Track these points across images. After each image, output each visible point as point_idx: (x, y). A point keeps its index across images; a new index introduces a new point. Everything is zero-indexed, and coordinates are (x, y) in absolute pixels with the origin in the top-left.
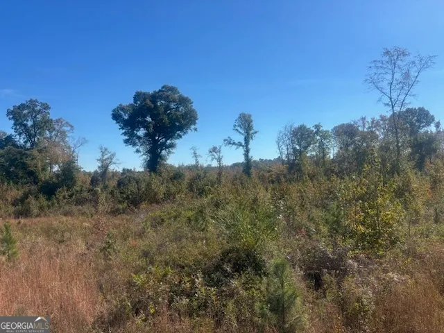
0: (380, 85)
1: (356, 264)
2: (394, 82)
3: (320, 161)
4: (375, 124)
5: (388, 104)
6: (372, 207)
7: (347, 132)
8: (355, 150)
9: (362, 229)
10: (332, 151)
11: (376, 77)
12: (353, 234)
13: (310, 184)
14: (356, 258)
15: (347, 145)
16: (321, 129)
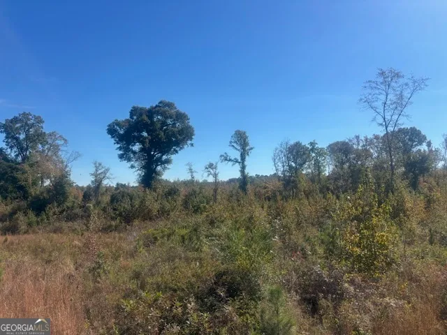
0: (373, 104)
1: (352, 289)
2: (388, 102)
3: (316, 178)
4: (369, 142)
5: (381, 124)
6: (367, 228)
7: (341, 150)
8: (349, 167)
9: (358, 250)
10: (327, 169)
11: (370, 96)
12: (349, 255)
13: (306, 202)
14: (352, 282)
15: (342, 163)
16: (316, 146)
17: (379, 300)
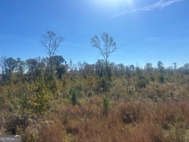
0: (46, 45)
1: (32, 120)
2: (51, 44)
3: (20, 75)
4: (44, 60)
5: (48, 53)
6: (40, 94)
7: (32, 63)
8: (36, 70)
9: (36, 104)
10: (26, 71)
11: (44, 41)
12: (32, 107)
13: (14, 86)
14: (32, 118)
15: (33, 68)
17: (43, 122)
